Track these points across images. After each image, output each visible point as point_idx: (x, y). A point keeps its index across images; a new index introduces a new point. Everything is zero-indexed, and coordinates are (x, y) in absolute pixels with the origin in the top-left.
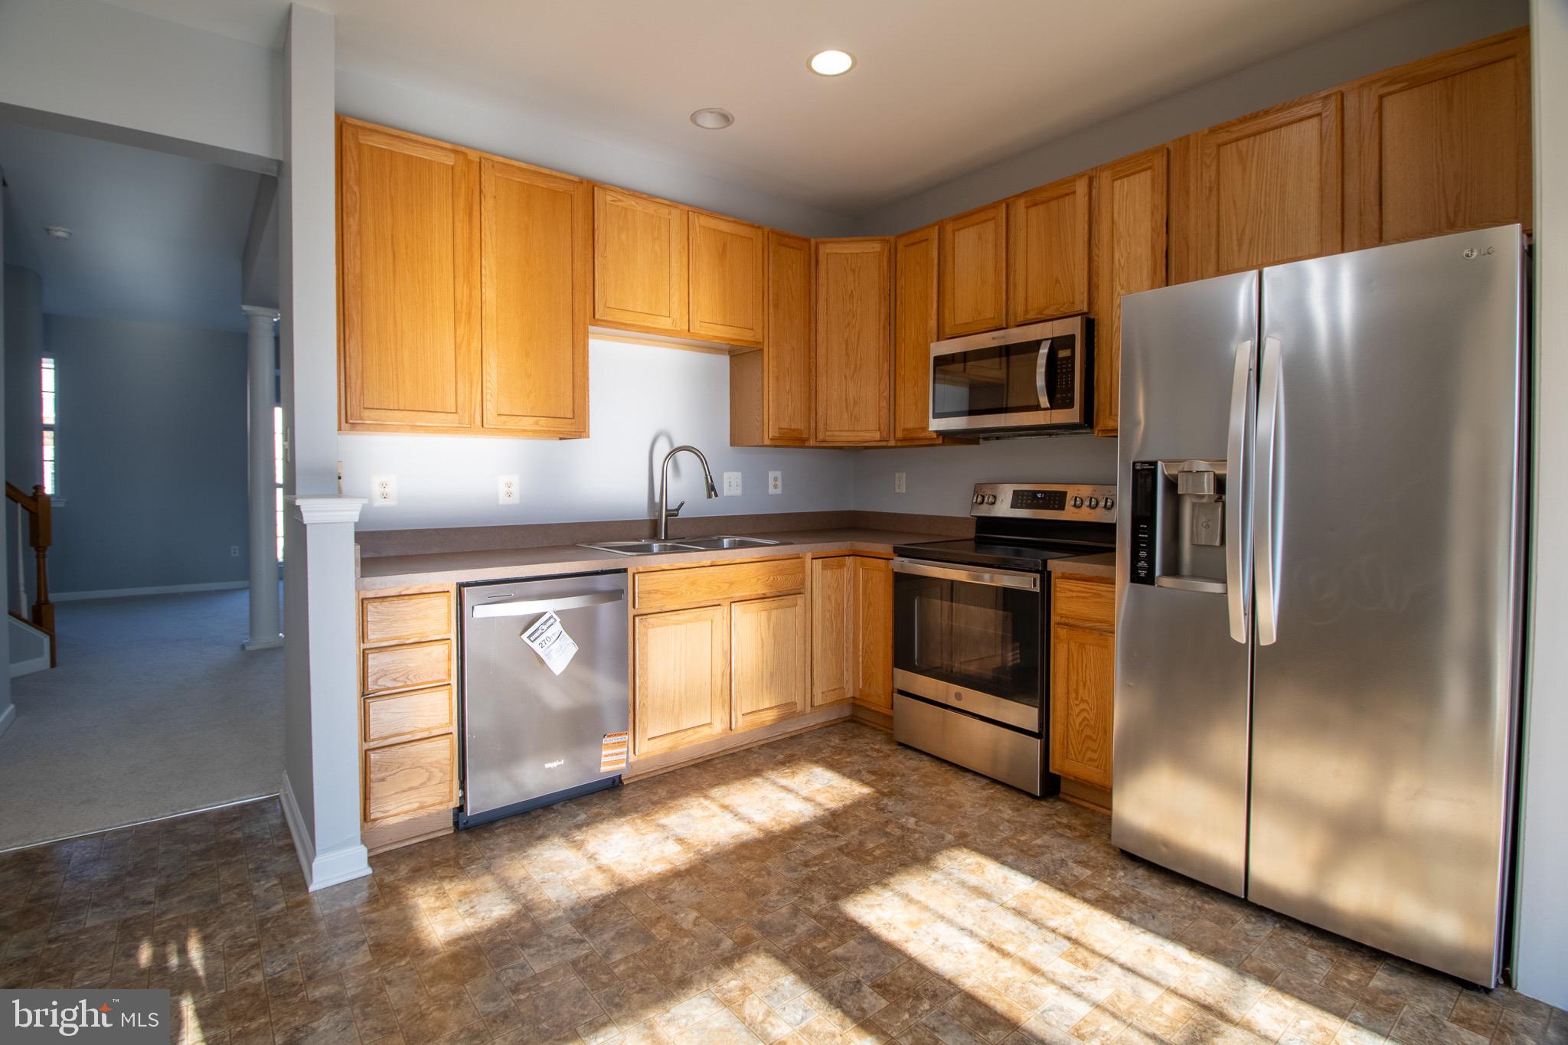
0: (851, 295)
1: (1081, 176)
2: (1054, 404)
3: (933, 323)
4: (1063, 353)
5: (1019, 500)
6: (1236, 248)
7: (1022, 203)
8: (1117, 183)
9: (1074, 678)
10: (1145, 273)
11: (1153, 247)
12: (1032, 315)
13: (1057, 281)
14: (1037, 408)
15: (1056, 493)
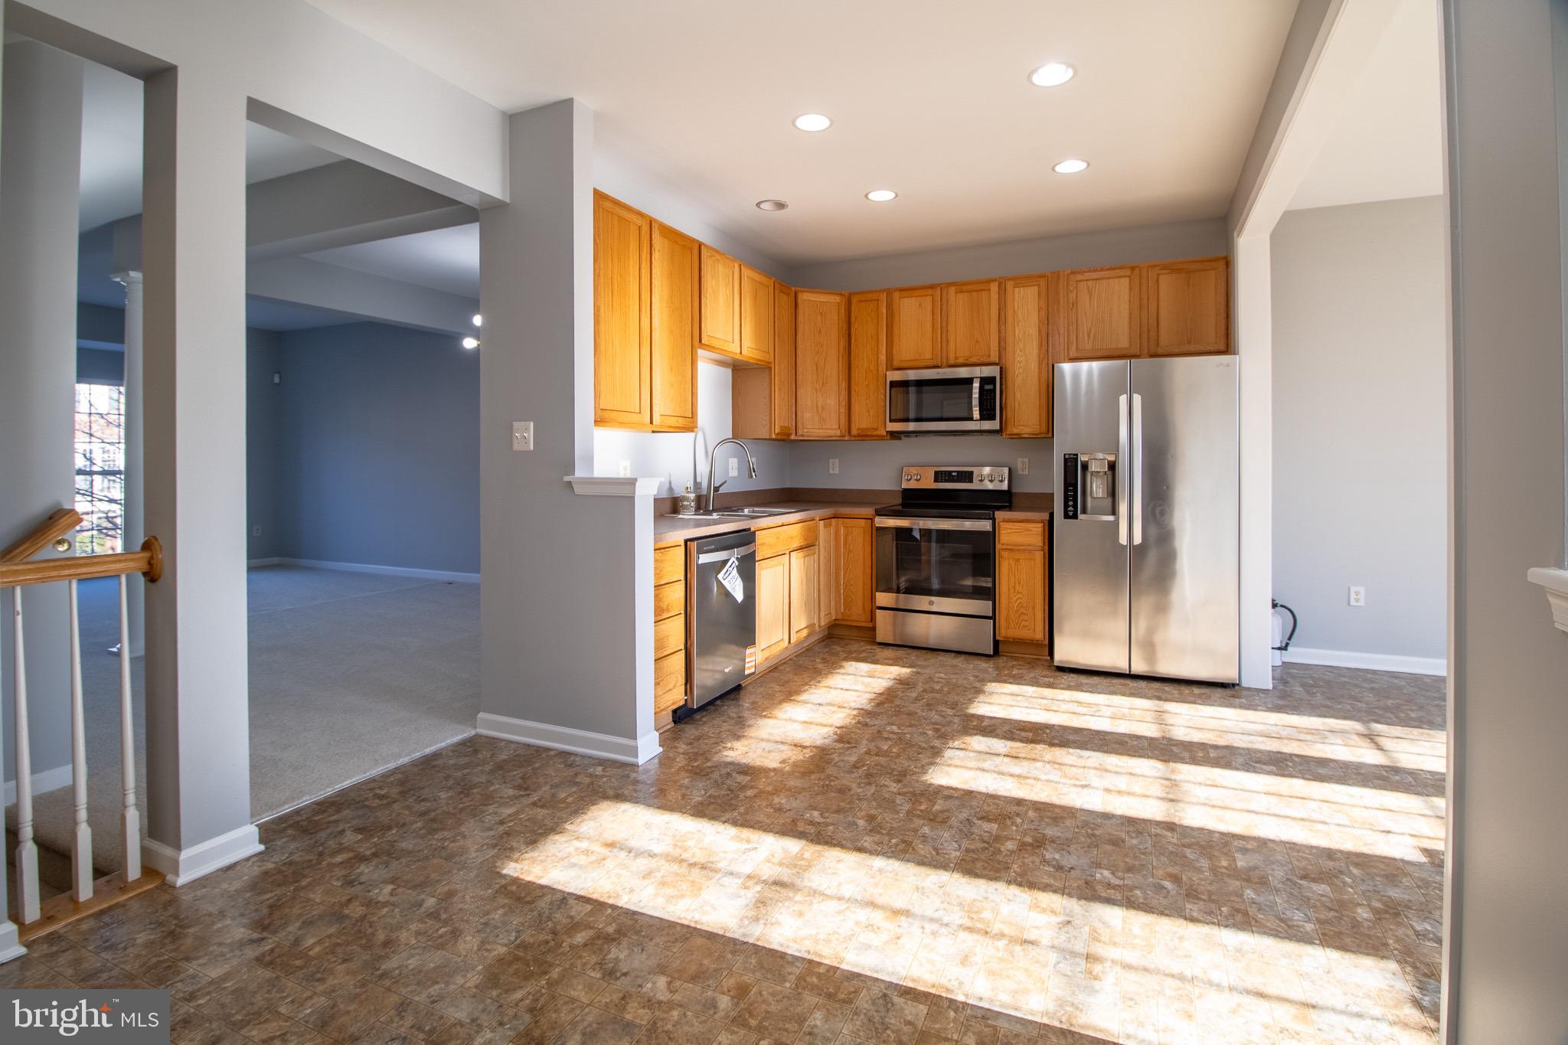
0: (820, 331)
1: (994, 280)
2: (983, 418)
3: (883, 357)
4: (987, 387)
5: (939, 476)
6: (1086, 338)
7: (952, 290)
8: (1017, 290)
9: (1013, 580)
10: (1035, 343)
11: (1040, 331)
12: (960, 361)
13: (977, 342)
14: (971, 419)
15: (966, 472)
